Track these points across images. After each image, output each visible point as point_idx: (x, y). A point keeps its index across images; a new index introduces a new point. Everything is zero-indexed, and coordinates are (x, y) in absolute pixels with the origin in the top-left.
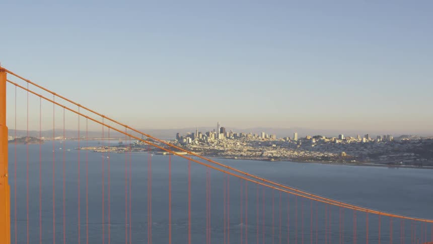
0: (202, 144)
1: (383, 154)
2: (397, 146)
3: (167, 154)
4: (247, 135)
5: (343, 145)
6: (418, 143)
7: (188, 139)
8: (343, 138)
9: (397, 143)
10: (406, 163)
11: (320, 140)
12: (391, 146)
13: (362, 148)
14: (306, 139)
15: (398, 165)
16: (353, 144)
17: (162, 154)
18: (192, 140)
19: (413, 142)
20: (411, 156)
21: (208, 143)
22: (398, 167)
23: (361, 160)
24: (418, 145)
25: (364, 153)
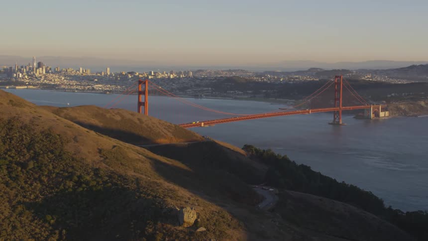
0: (32, 79)
1: (188, 88)
2: (198, 82)
3: (9, 88)
4: (67, 70)
5: (155, 80)
6: (213, 80)
7: (19, 74)
8: (153, 74)
9: (198, 79)
10: (206, 95)
11: (135, 76)
12: (193, 82)
13: (171, 83)
14: (121, 74)
15: (201, 97)
16: (163, 79)
17: (5, 88)
18: (22, 75)
19: (210, 79)
20: (209, 90)
21: (36, 78)
22: (201, 98)
23: (172, 92)
24: (214, 81)
25: (173, 87)
